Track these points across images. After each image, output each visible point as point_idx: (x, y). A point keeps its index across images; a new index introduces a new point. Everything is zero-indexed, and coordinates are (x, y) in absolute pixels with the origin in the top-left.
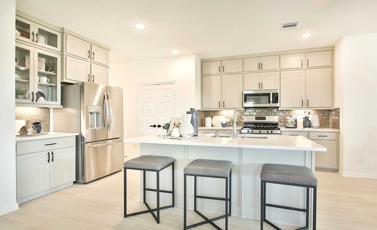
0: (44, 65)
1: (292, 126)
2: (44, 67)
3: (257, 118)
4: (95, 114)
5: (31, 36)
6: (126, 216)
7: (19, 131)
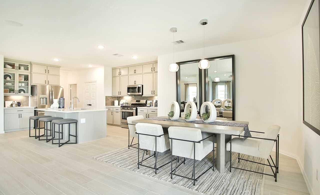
0: (24, 78)
1: (149, 106)
2: (24, 79)
3: (137, 101)
4: (45, 99)
5: (15, 67)
6: (30, 136)
7: (10, 105)
